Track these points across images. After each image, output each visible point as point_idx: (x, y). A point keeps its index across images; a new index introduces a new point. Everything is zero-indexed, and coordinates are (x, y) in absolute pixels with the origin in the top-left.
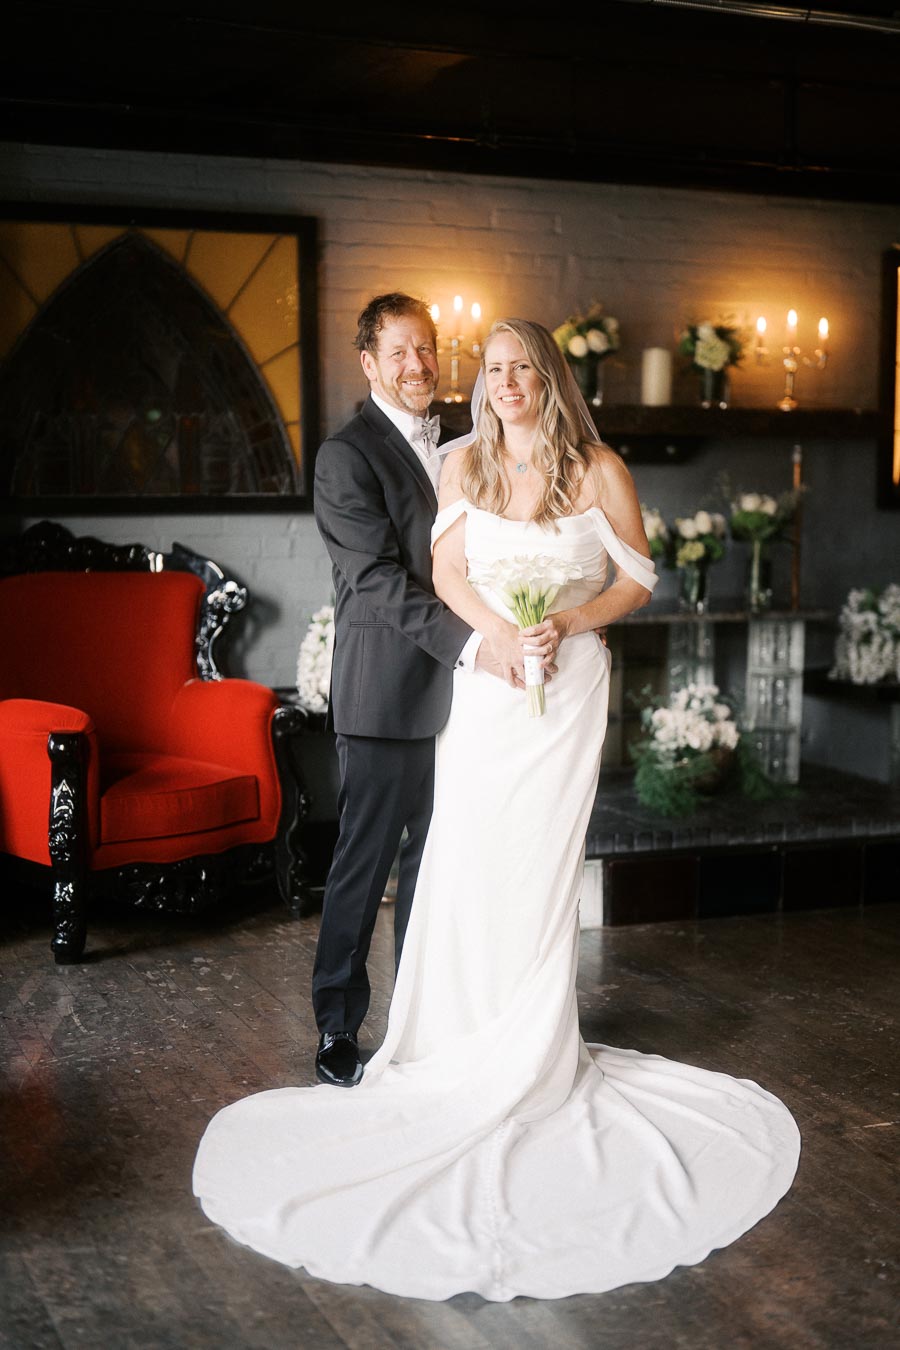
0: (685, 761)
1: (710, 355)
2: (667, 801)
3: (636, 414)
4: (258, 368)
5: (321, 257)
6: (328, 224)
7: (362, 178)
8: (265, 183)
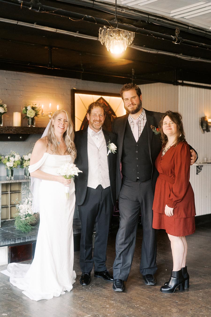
0: (27, 218)
1: (31, 114)
2: (23, 229)
3: (12, 129)
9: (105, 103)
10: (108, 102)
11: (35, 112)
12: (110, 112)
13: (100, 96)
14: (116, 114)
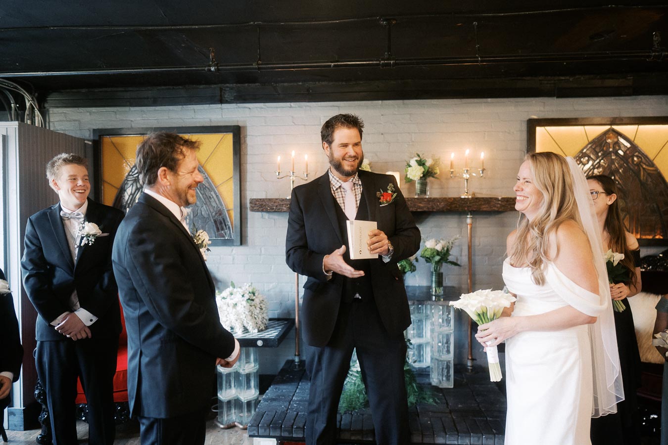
4: (216, 187)
5: (245, 141)
6: (248, 128)
7: (263, 108)
8: (222, 114)
9: (622, 140)
10: (631, 138)
11: (423, 170)
12: (635, 159)
13: (608, 127)
14: (655, 162)
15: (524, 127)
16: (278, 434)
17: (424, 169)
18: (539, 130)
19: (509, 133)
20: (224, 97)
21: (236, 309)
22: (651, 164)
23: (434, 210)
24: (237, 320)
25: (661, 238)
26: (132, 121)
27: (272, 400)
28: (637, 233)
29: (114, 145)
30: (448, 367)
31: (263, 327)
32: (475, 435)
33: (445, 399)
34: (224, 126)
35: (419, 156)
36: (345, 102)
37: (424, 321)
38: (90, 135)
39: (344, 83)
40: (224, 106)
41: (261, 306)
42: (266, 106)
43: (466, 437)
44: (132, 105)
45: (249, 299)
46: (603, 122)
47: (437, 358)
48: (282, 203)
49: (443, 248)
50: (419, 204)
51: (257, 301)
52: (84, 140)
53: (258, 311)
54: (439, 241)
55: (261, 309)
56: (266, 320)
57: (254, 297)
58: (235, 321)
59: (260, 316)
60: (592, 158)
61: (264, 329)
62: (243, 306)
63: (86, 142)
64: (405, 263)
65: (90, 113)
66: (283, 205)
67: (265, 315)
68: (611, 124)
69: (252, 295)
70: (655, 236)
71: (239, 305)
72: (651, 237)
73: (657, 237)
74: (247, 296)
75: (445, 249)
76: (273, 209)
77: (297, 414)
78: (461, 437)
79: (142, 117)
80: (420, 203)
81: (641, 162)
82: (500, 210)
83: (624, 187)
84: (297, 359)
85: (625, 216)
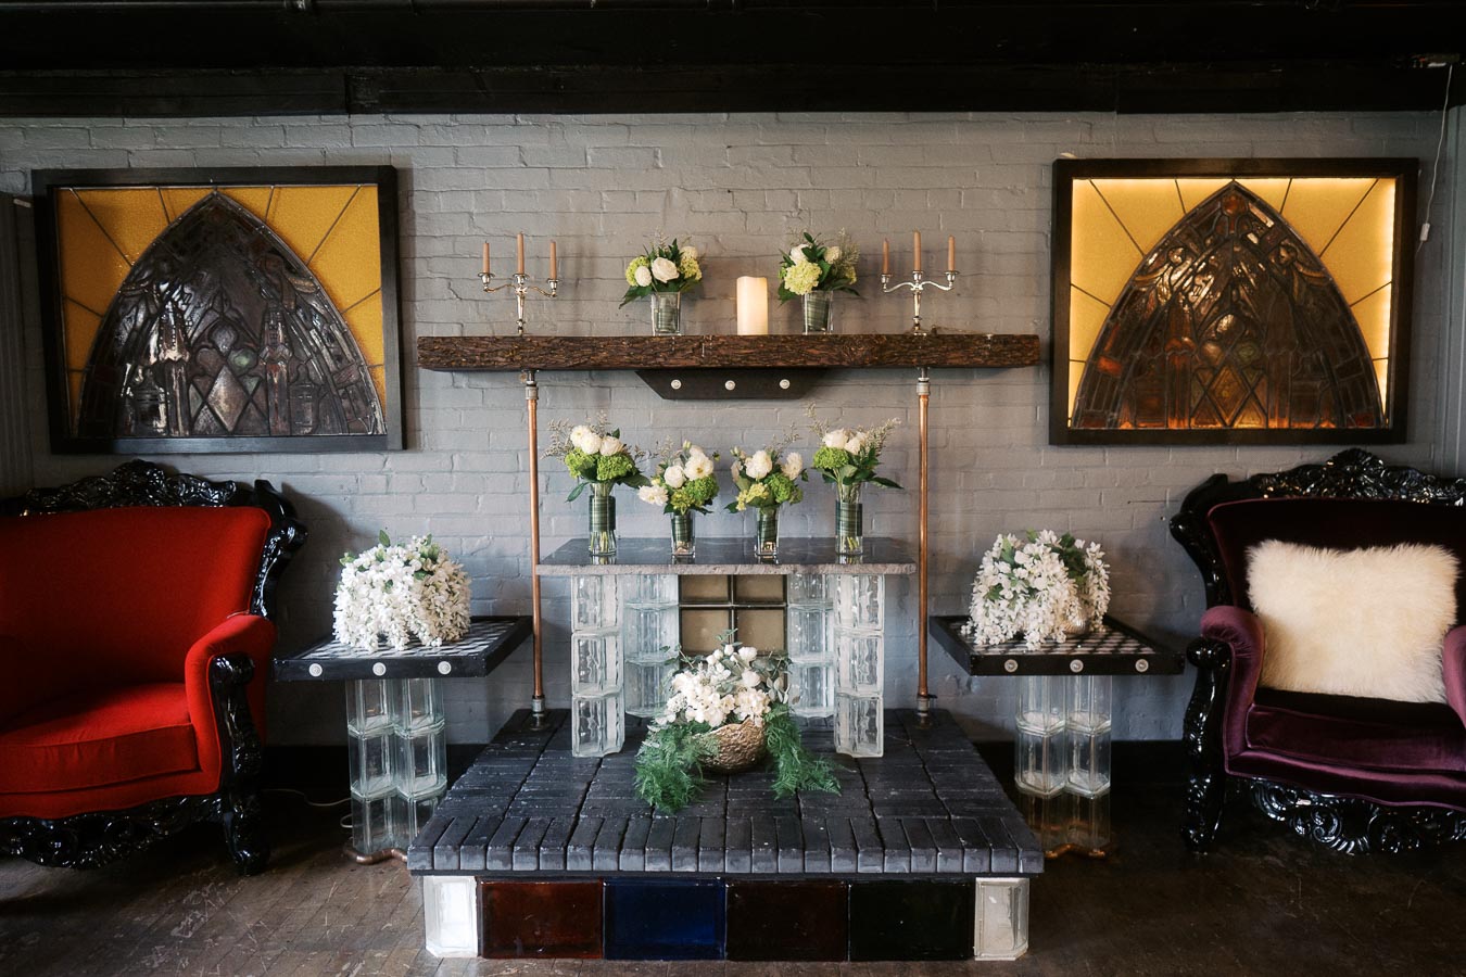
3: (700, 346)
4: (341, 314)
5: (409, 205)
6: (415, 173)
7: (450, 126)
8: (351, 139)
9: (1256, 212)
10: (1275, 205)
11: (819, 271)
12: (1283, 253)
13: (1225, 182)
14: (1325, 260)
15: (1047, 180)
16: (478, 864)
17: (822, 269)
18: (1079, 185)
19: (1012, 192)
20: (357, 99)
21: (388, 593)
22: (1314, 262)
23: (845, 364)
24: (392, 619)
25: (1333, 426)
26: (129, 152)
27: (471, 793)
28: (1282, 416)
29: (86, 209)
30: (872, 712)
31: (457, 634)
32: (919, 851)
33: (864, 780)
34: (356, 167)
35: (810, 239)
36: (643, 115)
37: (824, 614)
38: (26, 184)
39: (640, 70)
40: (359, 119)
41: (450, 587)
42: (456, 121)
43: (900, 856)
44: (127, 114)
45: (422, 570)
46: (1218, 170)
47: (848, 692)
48: (495, 348)
49: (862, 448)
50: (810, 351)
51: (441, 574)
52: (12, 197)
53: (444, 596)
54: (855, 435)
55: (451, 592)
56: (464, 618)
57: (434, 567)
58: (389, 620)
59: (447, 609)
60: (1190, 250)
61: (458, 637)
62: (406, 587)
63: (16, 201)
64: (777, 482)
65: (24, 131)
66: (497, 351)
67: (459, 607)
68: (1233, 175)
69: (429, 561)
70: (1320, 423)
71: (397, 583)
72: (1310, 426)
73: (1324, 426)
74: (416, 564)
75: (868, 449)
76: (474, 361)
77: (527, 821)
78: (891, 857)
79: (156, 143)
80: (813, 347)
81: (1294, 259)
82: (989, 363)
83: (1258, 316)
84: (537, 707)
85: (1260, 378)
